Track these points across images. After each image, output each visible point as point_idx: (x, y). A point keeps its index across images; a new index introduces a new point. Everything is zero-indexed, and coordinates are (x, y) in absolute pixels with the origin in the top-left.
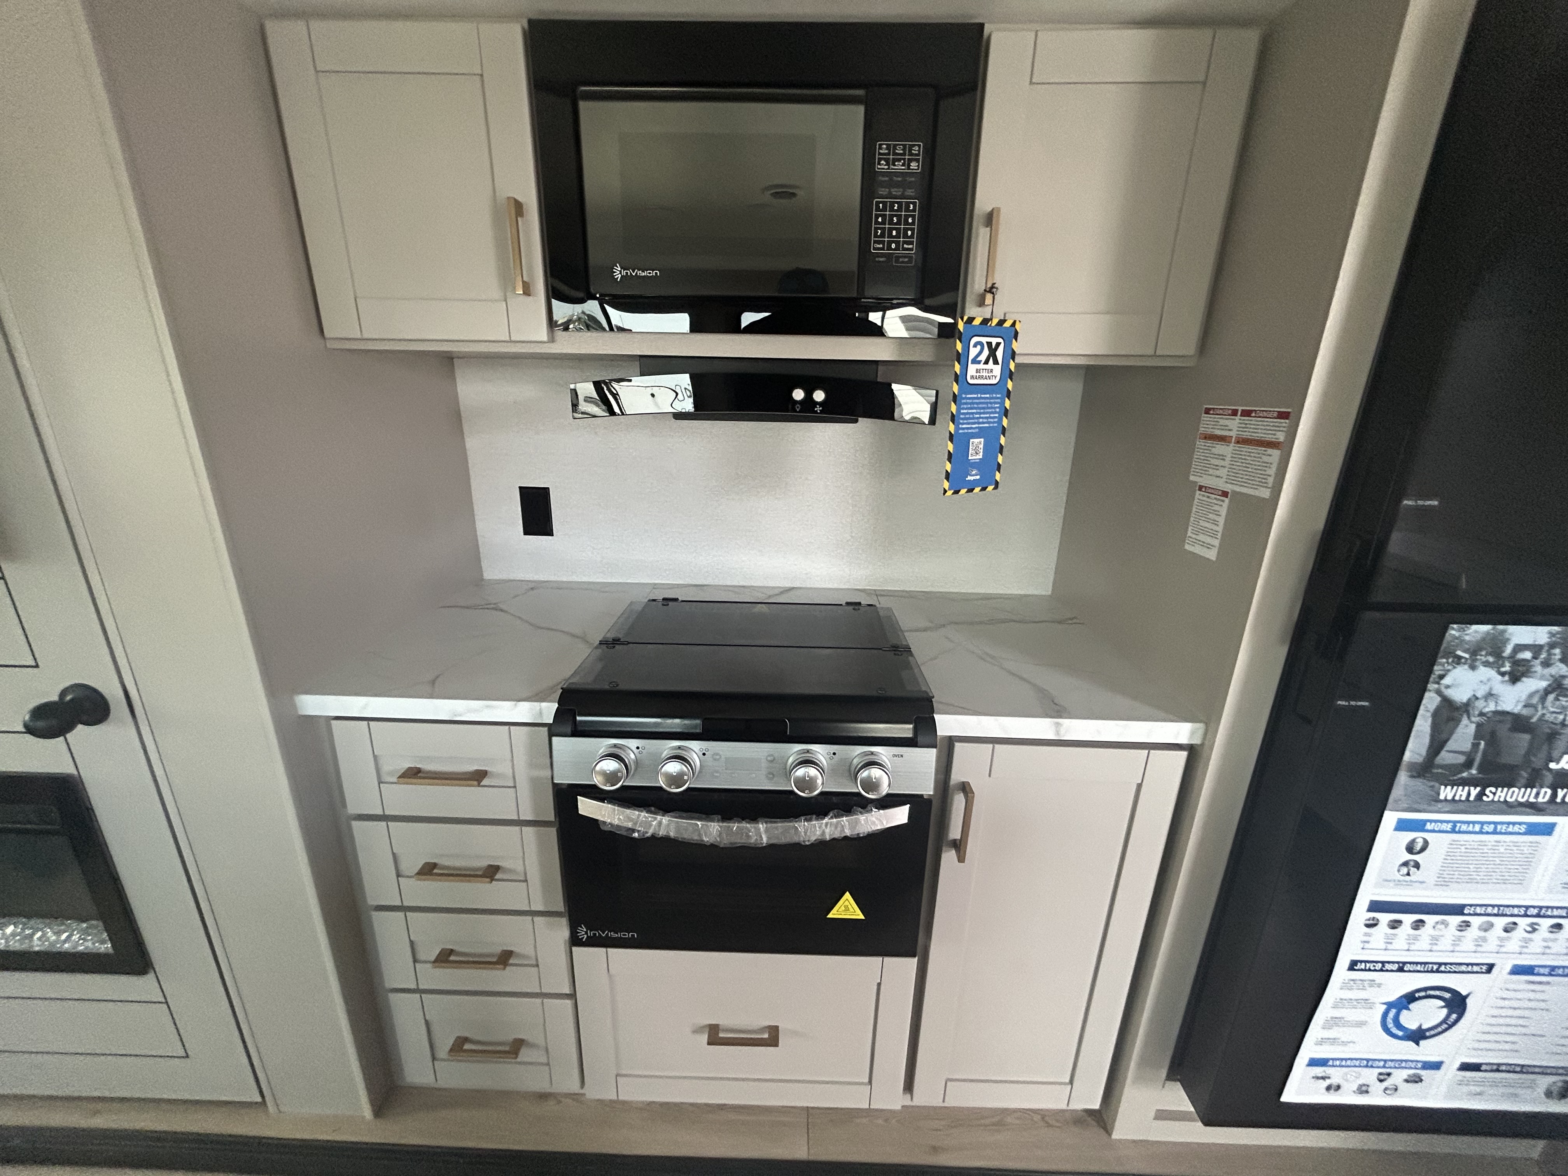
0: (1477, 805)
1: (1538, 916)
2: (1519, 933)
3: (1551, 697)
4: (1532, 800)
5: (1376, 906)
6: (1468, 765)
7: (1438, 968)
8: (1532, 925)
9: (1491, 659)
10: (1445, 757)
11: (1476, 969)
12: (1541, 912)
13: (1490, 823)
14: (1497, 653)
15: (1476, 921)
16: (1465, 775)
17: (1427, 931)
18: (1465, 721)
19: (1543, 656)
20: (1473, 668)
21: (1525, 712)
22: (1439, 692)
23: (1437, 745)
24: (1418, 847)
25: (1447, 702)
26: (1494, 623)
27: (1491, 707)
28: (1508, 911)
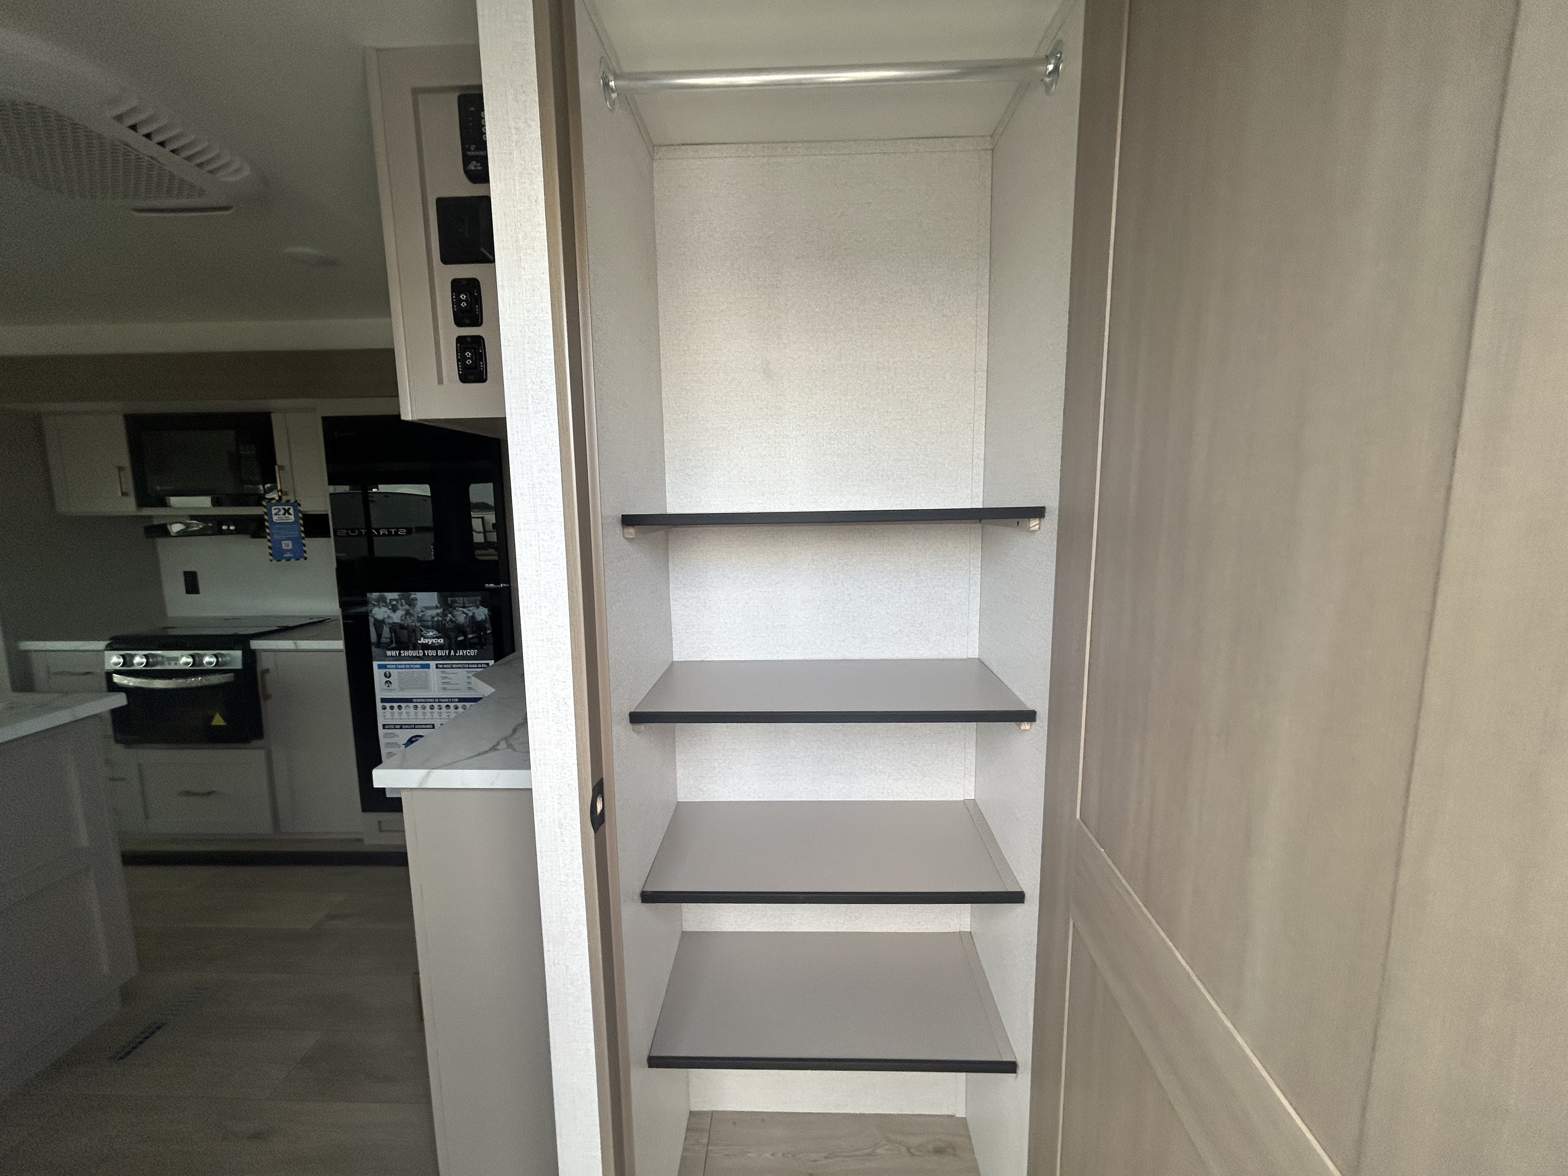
0: (399, 658)
1: (439, 702)
2: (436, 710)
3: (408, 617)
4: (417, 655)
5: (384, 700)
6: (392, 642)
7: (414, 726)
8: (439, 706)
9: (384, 604)
10: (383, 640)
11: (428, 726)
12: (440, 700)
13: (407, 664)
14: (386, 602)
15: (419, 705)
16: (392, 646)
17: (403, 710)
18: (385, 627)
19: (400, 602)
20: (380, 608)
21: (402, 622)
22: (373, 617)
23: (379, 636)
24: (388, 675)
25: (375, 619)
26: (380, 592)
27: (391, 621)
28: (428, 700)
